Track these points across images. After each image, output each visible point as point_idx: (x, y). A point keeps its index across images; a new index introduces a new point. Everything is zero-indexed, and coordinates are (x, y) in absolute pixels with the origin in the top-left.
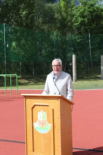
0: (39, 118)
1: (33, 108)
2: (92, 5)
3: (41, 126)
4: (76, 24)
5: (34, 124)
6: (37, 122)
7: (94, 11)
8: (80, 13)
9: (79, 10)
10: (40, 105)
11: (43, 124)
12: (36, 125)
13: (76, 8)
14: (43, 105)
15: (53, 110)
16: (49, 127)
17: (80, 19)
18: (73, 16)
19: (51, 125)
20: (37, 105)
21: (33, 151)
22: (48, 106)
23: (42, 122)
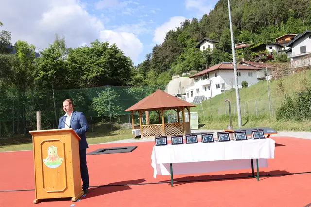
0: (49, 154)
1: (42, 144)
2: (55, 58)
3: (51, 161)
4: (38, 78)
5: (44, 160)
6: (47, 158)
7: (58, 64)
8: (42, 66)
9: (41, 63)
10: (49, 141)
11: (53, 159)
12: (46, 161)
13: (37, 61)
14: (53, 141)
15: (64, 144)
16: (60, 161)
17: (42, 73)
18: (34, 69)
19: (62, 159)
20: (46, 141)
21: (44, 187)
22: (58, 140)
23: (53, 158)
